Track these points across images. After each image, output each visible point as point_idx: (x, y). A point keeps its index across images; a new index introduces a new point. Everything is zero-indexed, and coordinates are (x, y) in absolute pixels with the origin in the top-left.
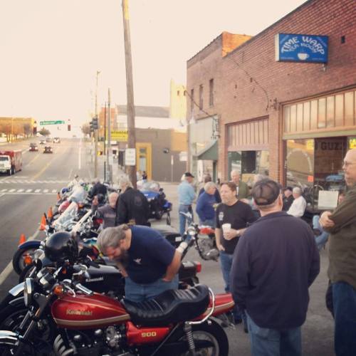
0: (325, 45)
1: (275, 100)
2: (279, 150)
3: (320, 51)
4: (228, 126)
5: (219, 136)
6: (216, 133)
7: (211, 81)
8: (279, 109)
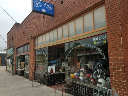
0: (53, 9)
1: (32, 37)
2: (33, 53)
3: (51, 10)
4: (17, 48)
5: (14, 52)
6: (13, 51)
7: (13, 37)
8: (33, 39)
